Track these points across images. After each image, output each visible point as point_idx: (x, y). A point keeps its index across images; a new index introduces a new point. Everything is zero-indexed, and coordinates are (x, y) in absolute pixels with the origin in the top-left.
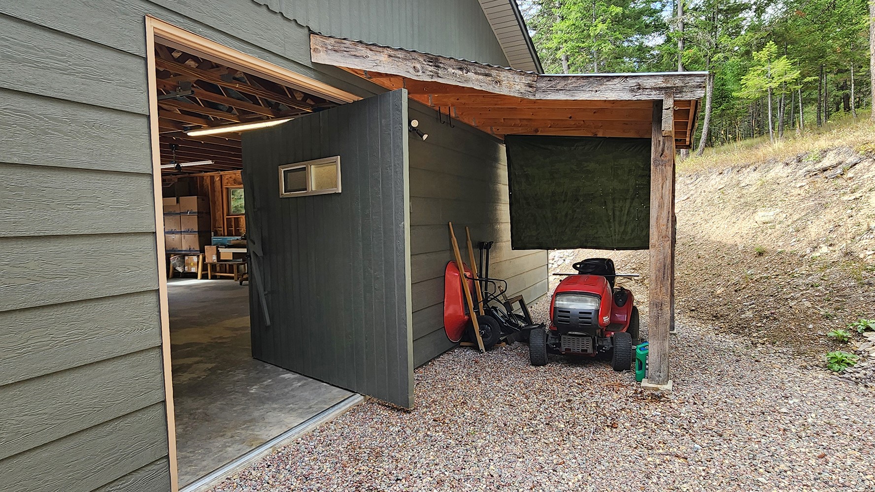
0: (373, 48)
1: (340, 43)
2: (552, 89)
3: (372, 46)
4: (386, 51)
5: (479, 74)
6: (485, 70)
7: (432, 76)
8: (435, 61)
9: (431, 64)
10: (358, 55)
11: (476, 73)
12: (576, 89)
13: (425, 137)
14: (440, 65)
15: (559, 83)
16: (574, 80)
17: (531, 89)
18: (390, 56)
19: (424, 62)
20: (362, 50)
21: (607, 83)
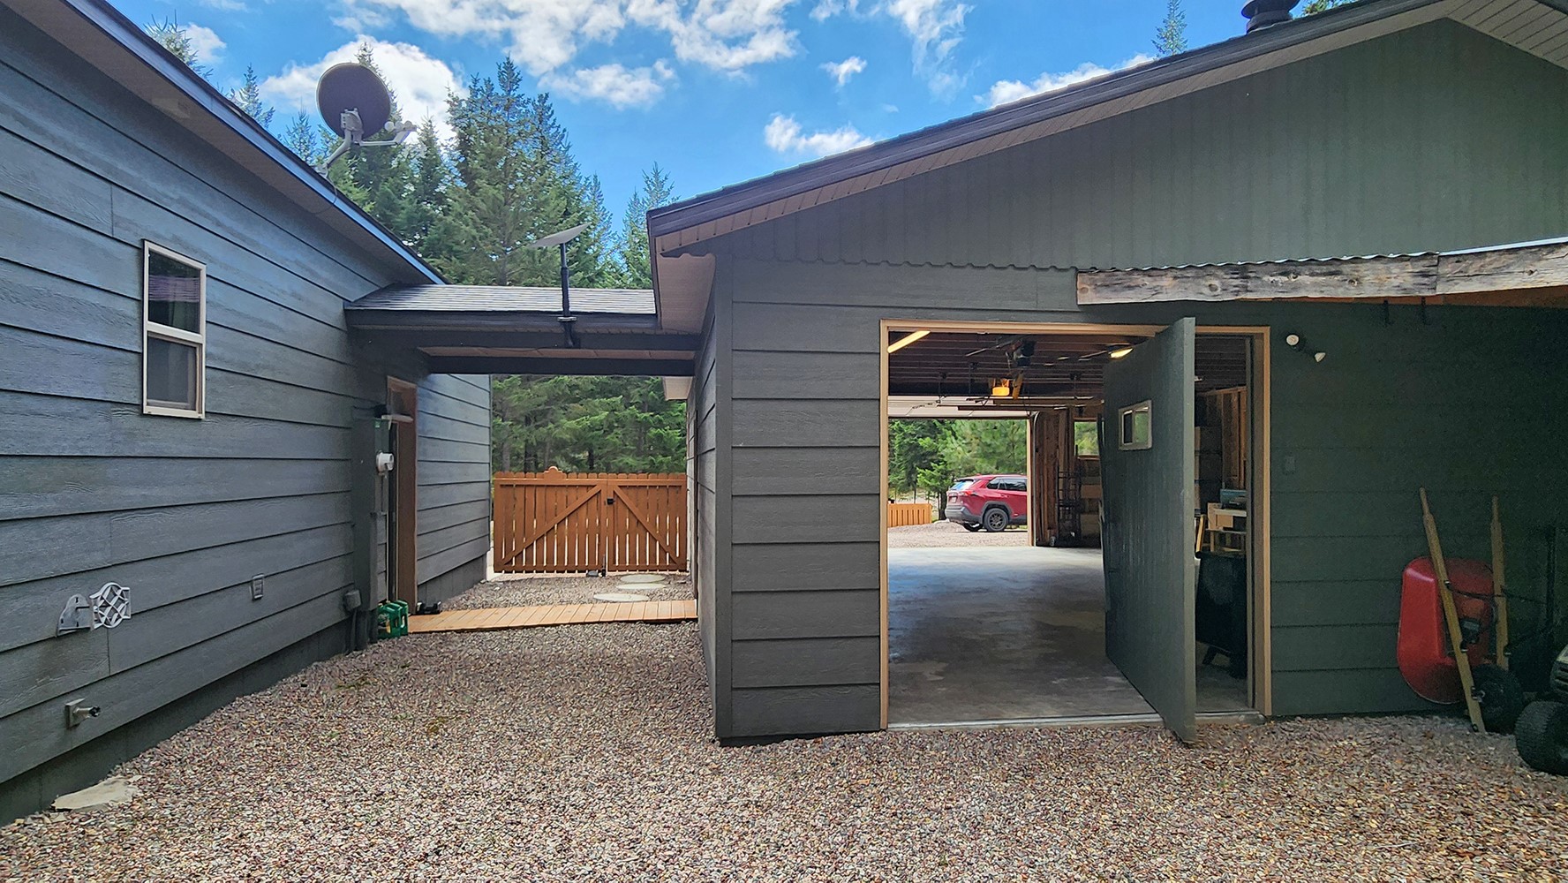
0: (1154, 272)
1: (1109, 275)
2: (1461, 275)
3: (1153, 271)
4: (1170, 274)
5: (1318, 275)
6: (1330, 267)
7: (1239, 291)
8: (1242, 271)
9: (1236, 276)
10: (1132, 285)
11: (1312, 275)
12: (1498, 271)
13: (1319, 357)
14: (1250, 274)
15: (1471, 264)
16: (1495, 256)
17: (1426, 279)
18: (1175, 278)
19: (1225, 276)
20: (1139, 279)
21: (1549, 256)
